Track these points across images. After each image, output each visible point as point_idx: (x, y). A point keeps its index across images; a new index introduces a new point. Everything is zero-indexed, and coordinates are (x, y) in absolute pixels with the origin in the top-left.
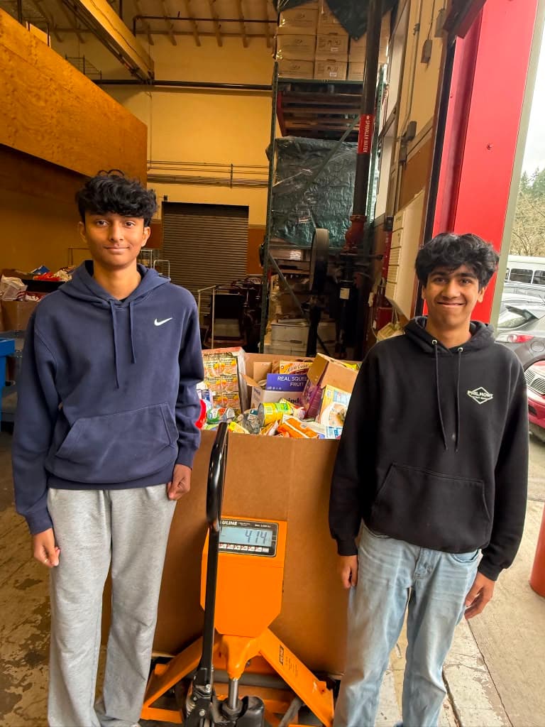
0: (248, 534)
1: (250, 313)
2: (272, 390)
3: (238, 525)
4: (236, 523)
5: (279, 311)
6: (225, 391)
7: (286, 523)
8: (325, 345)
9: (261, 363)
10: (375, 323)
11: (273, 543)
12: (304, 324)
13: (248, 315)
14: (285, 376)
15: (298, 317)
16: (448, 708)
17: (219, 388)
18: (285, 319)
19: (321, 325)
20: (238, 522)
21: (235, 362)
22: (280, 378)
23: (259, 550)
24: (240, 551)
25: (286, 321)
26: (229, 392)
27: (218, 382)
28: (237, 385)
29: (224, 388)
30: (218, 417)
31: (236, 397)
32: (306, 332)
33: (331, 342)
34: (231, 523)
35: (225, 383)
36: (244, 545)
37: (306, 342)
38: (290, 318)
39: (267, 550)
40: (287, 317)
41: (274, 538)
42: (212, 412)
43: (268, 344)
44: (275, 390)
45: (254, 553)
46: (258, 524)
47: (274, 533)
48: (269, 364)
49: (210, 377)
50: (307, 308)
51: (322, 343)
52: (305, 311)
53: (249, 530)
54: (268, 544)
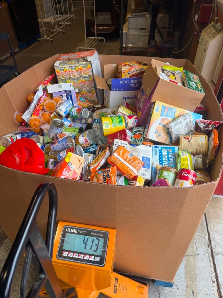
0: (85, 242)
1: (117, 7)
2: (116, 91)
3: (78, 233)
4: (76, 231)
5: (133, 6)
6: (85, 88)
7: (115, 231)
8: (161, 30)
9: (109, 65)
10: (197, 16)
11: (104, 252)
12: (148, 16)
13: (116, 8)
14: (125, 80)
15: (145, 11)
16: (214, 282)
17: (81, 85)
18: (136, 12)
19: (160, 16)
20: (78, 230)
21: (89, 66)
22: (121, 82)
23: (92, 258)
24: (77, 259)
25: (137, 14)
26: (88, 88)
27: (80, 81)
28: (93, 83)
29: (84, 85)
30: (76, 115)
31: (93, 92)
32: (149, 21)
33: (165, 28)
34: (73, 231)
35: (84, 82)
36: (81, 253)
37: (149, 29)
38: (140, 12)
39: (98, 259)
40: (137, 11)
41: (104, 247)
42: (72, 110)
43: (126, 31)
44: (118, 91)
45: (88, 261)
46: (93, 232)
47: (105, 242)
48: (115, 65)
49: (74, 78)
50: (150, 5)
51: (158, 29)
52: (149, 7)
53: (86, 237)
54: (99, 252)
